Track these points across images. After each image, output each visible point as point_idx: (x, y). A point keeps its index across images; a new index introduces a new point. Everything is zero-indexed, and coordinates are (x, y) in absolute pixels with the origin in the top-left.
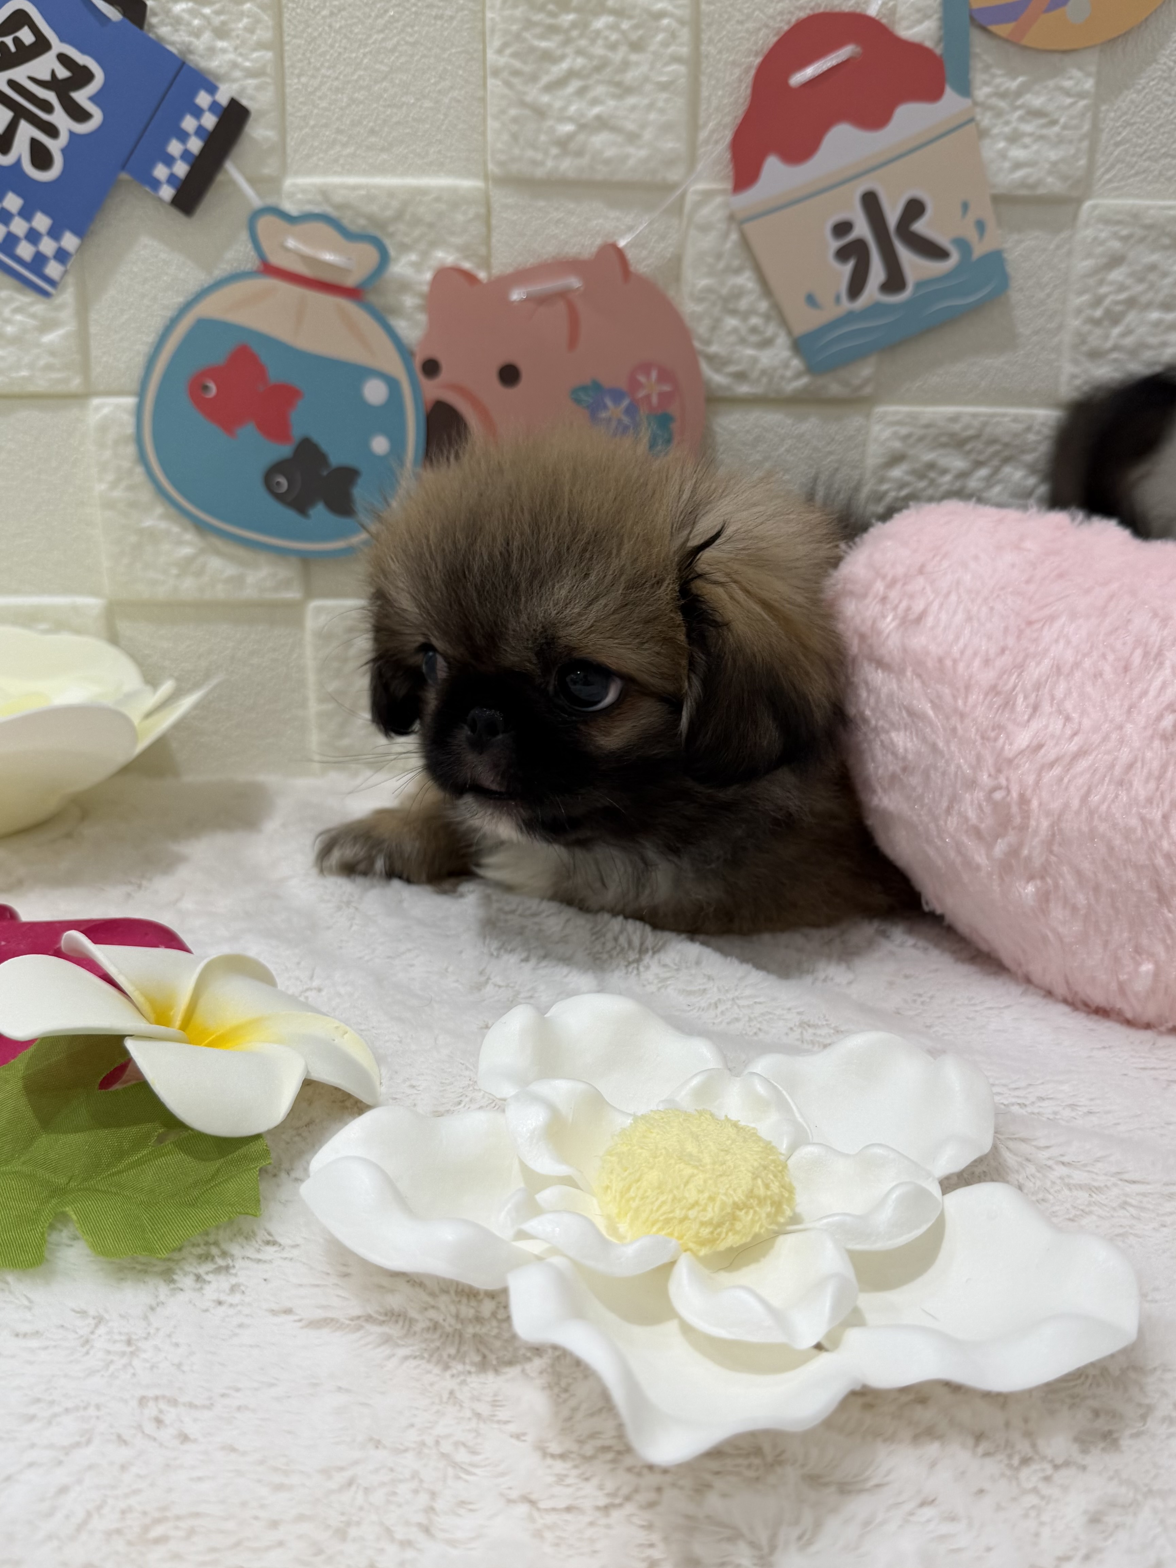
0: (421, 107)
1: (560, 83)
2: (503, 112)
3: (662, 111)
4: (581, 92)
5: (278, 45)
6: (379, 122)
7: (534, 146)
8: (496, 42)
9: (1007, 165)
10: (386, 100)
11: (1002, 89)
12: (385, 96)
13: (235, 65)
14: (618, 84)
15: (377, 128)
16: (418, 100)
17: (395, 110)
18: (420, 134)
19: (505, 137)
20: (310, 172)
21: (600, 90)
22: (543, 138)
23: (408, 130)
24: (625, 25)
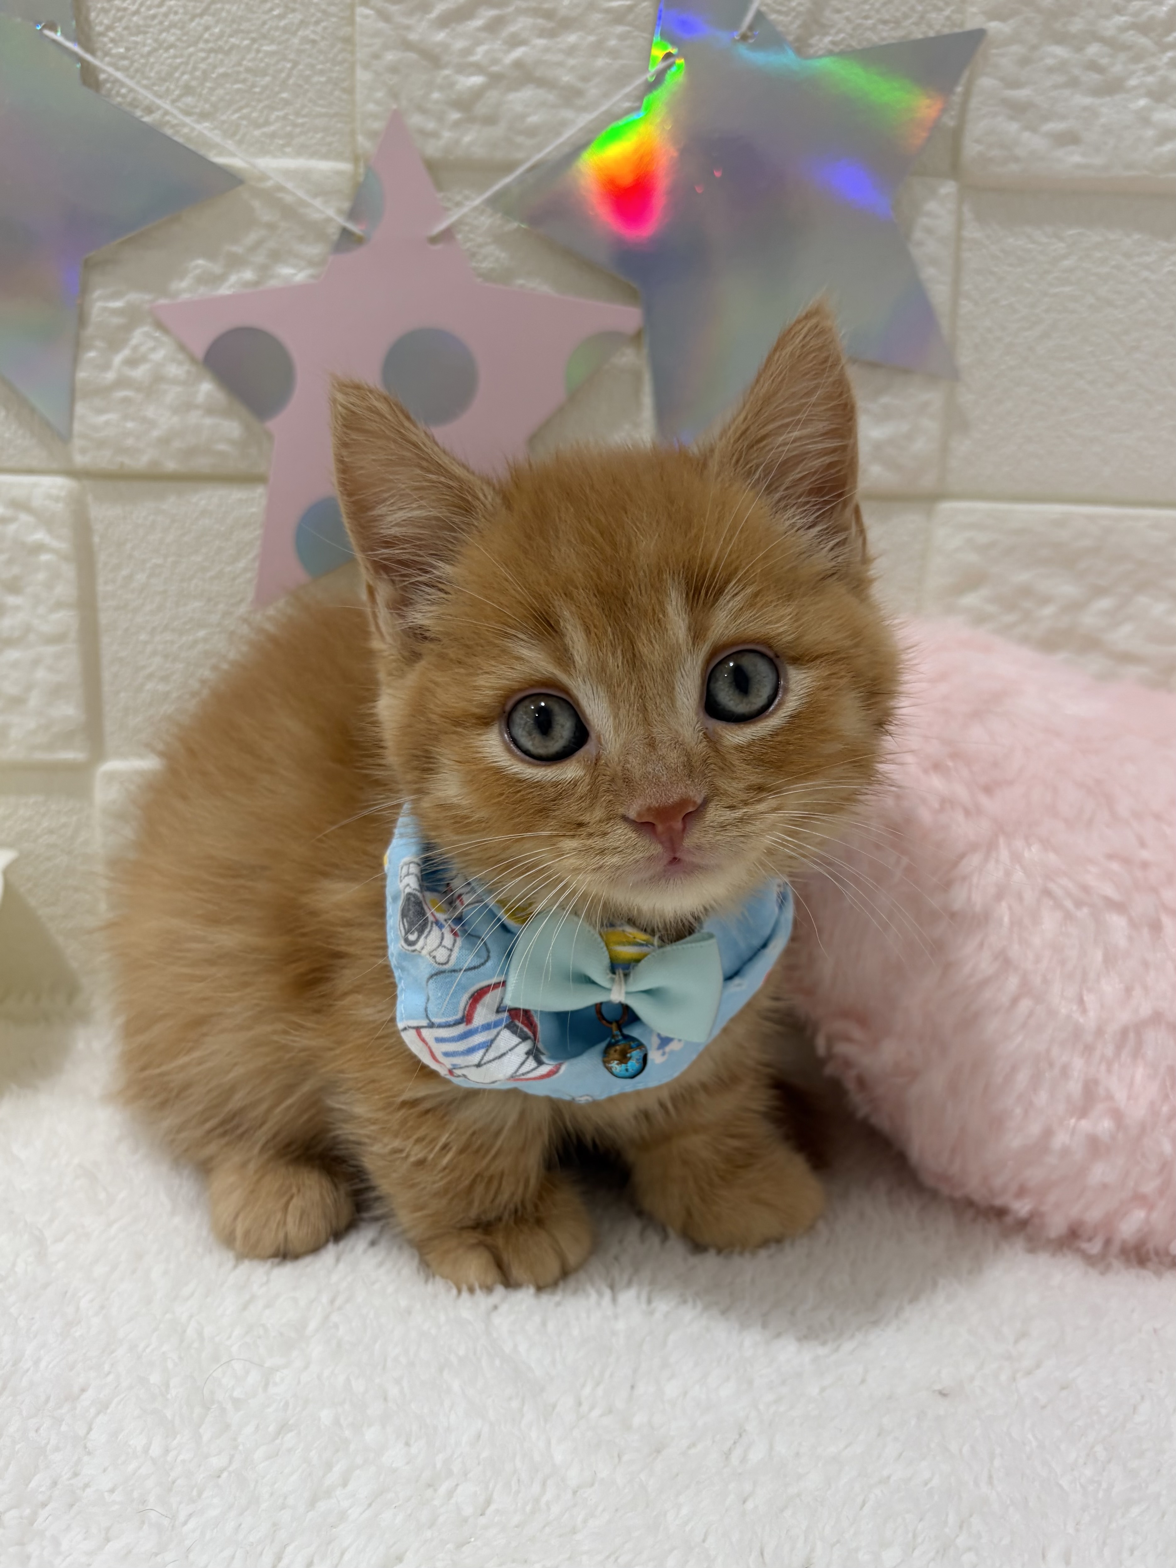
0: (258, 51)
2: (376, 56)
3: (614, 54)
4: (493, 27)
6: (198, 73)
9: (1150, 133)
10: (207, 41)
11: (1144, 17)
12: (206, 36)
15: (194, 83)
16: (254, 40)
17: (220, 56)
18: (257, 90)
21: (521, 24)
22: (436, 95)
23: (237, 86)
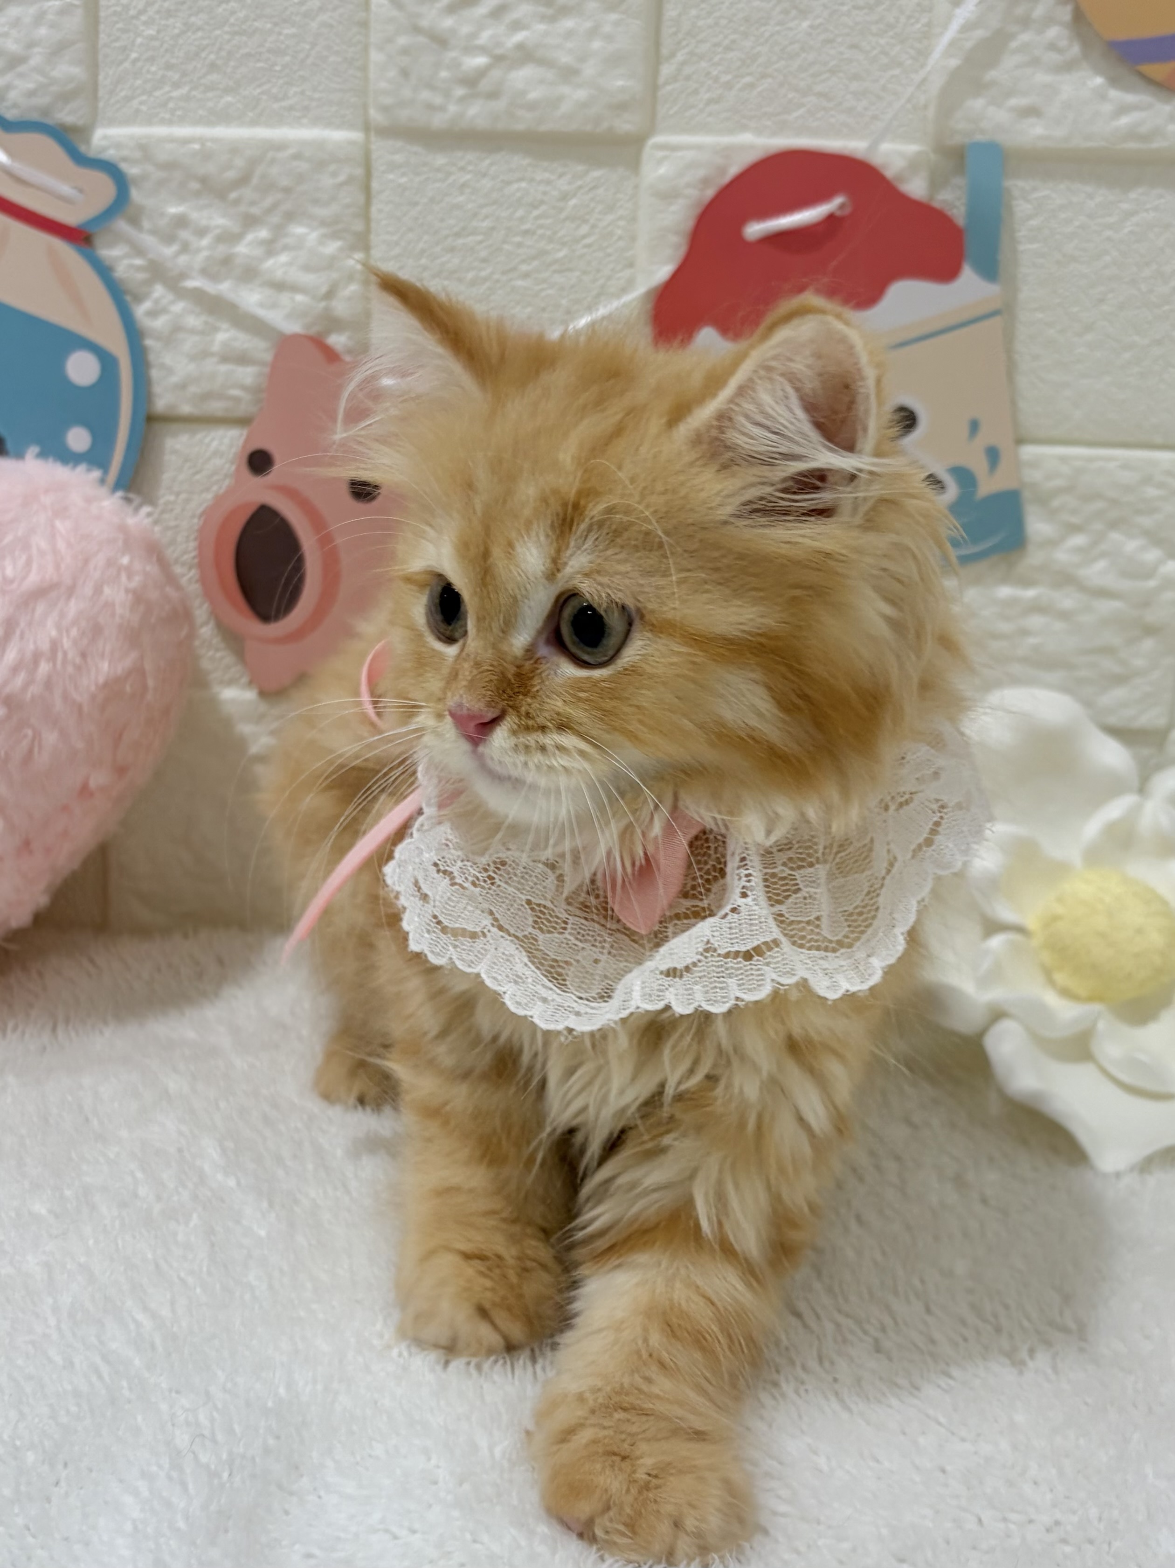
7: (430, 86)
19: (392, 73)
20: (128, 120)
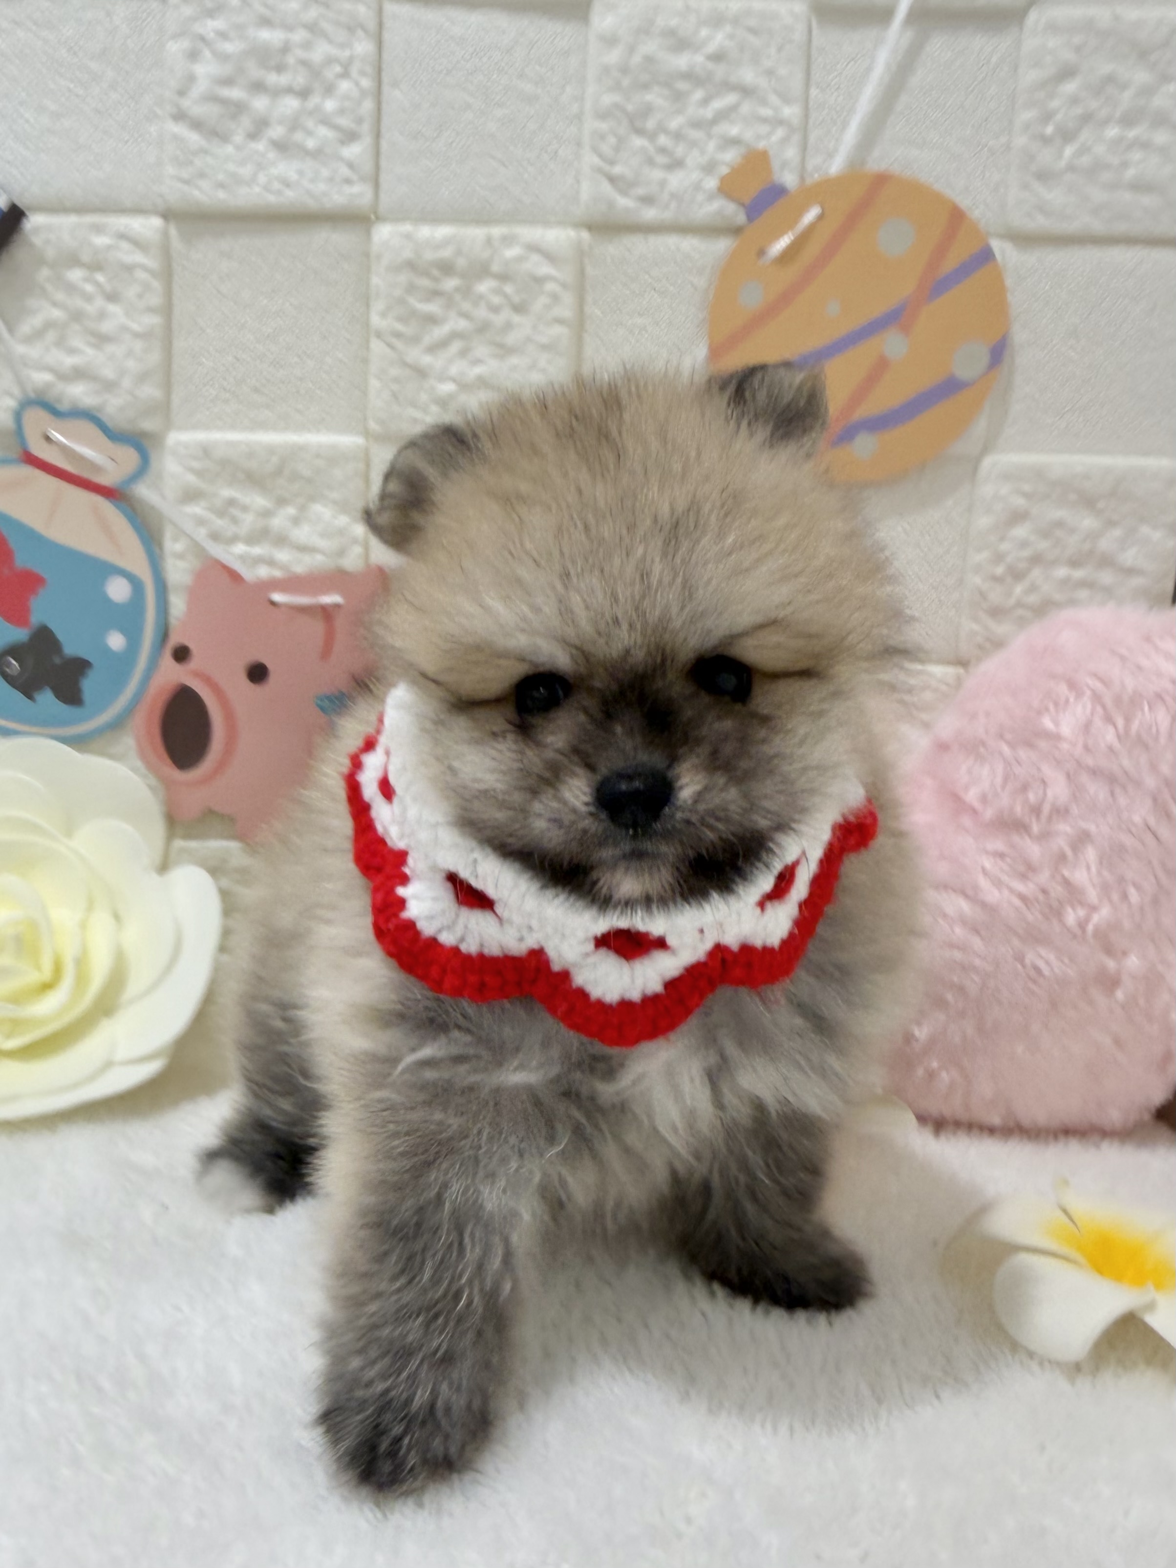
1: (443, 344)
5: (167, 310)
7: (414, 404)
8: (378, 306)
13: (124, 328)
14: (501, 346)
19: (386, 396)
20: (195, 427)
24: (509, 289)
